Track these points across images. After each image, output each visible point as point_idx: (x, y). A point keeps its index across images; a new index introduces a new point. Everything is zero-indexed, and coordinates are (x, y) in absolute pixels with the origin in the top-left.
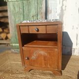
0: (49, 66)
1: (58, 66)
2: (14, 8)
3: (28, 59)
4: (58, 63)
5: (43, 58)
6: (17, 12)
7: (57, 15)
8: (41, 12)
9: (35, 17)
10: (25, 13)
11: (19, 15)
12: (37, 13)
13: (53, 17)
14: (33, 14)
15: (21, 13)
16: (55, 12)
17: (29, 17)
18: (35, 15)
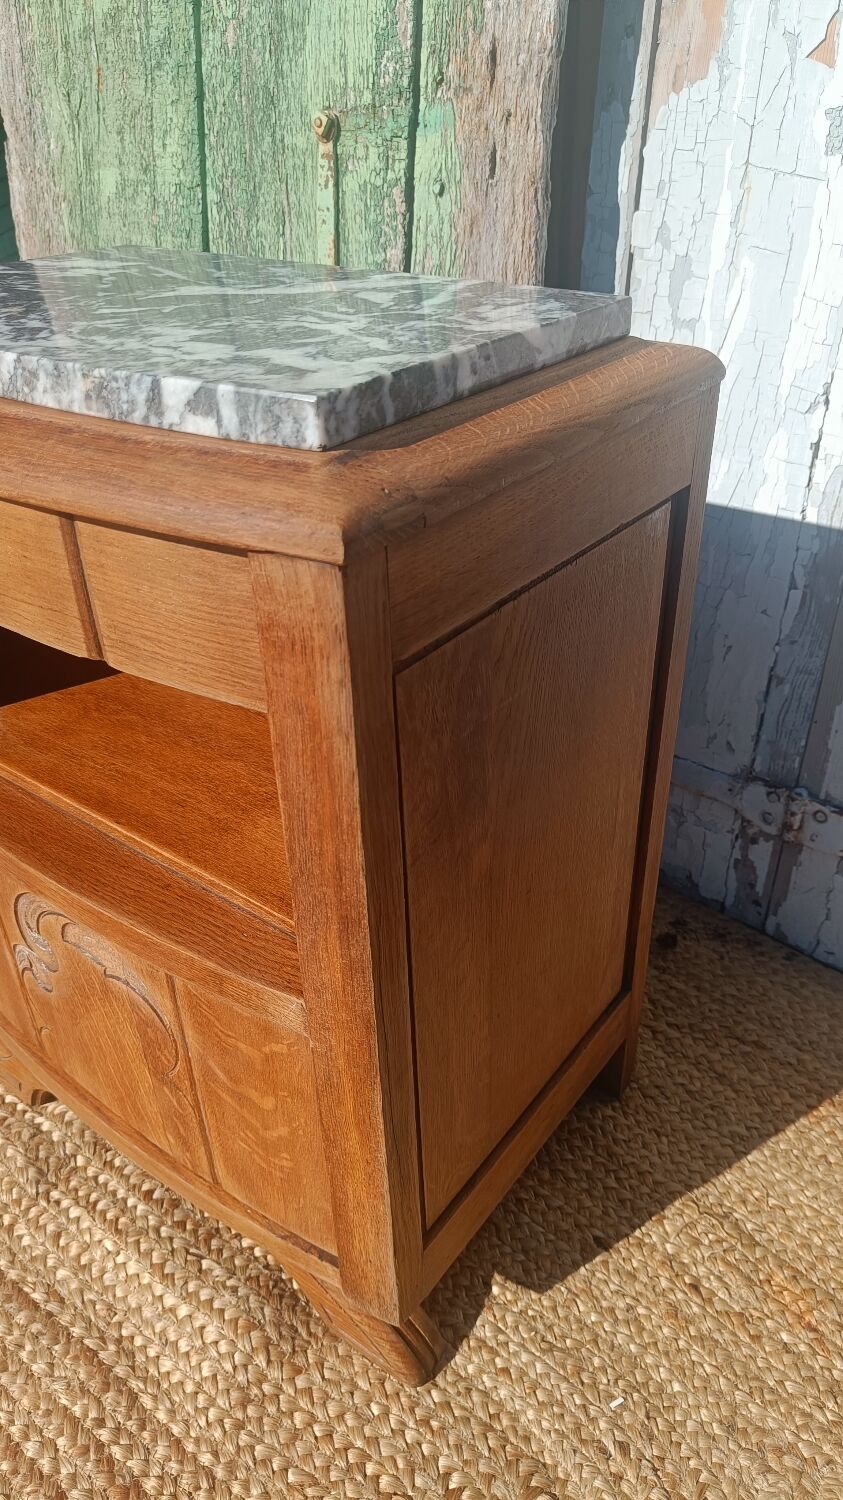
6: (109, 23)
7: (821, 127)
8: (487, 47)
9: (361, 152)
10: (224, 45)
11: (138, 88)
12: (408, 61)
13: (728, 164)
14: (339, 79)
15: (166, 44)
16: (792, 50)
17: (274, 142)
18: (367, 98)
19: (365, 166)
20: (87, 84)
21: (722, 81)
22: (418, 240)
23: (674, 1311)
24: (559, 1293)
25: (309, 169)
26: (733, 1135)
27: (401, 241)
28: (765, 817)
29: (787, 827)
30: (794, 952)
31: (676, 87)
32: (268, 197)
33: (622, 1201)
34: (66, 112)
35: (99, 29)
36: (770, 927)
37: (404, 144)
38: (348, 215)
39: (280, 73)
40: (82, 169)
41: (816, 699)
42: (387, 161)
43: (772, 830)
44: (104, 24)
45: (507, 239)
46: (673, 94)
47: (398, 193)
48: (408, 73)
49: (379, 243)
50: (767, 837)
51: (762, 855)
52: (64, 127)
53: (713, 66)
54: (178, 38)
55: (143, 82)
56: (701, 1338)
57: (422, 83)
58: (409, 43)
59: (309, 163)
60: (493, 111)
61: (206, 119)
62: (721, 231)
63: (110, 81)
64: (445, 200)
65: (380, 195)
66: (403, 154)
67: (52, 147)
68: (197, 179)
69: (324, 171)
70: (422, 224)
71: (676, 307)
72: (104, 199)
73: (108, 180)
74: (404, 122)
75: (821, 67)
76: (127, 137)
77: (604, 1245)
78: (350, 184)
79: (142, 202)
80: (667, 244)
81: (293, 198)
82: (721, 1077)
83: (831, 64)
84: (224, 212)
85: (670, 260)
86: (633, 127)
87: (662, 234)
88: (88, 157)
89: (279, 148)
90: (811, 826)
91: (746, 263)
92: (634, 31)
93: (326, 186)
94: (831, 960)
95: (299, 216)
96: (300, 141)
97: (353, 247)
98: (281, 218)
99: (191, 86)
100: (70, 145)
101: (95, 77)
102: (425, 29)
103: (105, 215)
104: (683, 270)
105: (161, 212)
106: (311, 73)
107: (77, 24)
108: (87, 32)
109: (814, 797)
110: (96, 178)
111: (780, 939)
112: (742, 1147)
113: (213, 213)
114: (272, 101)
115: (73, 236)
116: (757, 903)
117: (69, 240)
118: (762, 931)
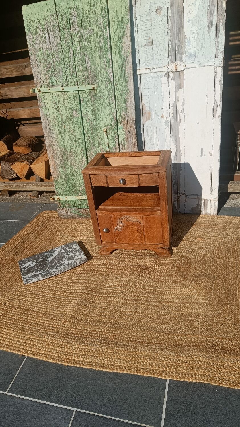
0: (147, 242)
1: (163, 241)
2: (58, 109)
3: (108, 231)
4: (163, 235)
5: (135, 229)
6: (66, 120)
7: (164, 124)
8: (127, 120)
9: (110, 132)
10: (87, 122)
11: (72, 127)
12: (116, 122)
13: (154, 128)
14: (106, 125)
15: (77, 122)
16: (159, 117)
17: (97, 132)
18: (111, 126)
19: (111, 133)
20: (62, 127)
21: (152, 120)
22: (120, 141)
23: (190, 244)
24: (179, 246)
25: (103, 135)
26: (187, 230)
27: (118, 142)
28: (175, 198)
29: (178, 198)
30: (183, 214)
31: (146, 121)
32: (96, 138)
33: (180, 239)
34: (58, 131)
35: (64, 121)
36: (179, 212)
37: (117, 131)
38: (110, 139)
39: (97, 124)
40: (61, 138)
41: (177, 182)
42: (115, 133)
43: (176, 199)
44: (65, 120)
45: (133, 139)
46: (146, 122)
47: (117, 136)
48: (116, 123)
49: (114, 142)
50: (176, 201)
51: (175, 203)
52: (57, 133)
53: (150, 119)
54: (79, 121)
55: (73, 127)
56: (194, 244)
57: (118, 124)
58: (116, 120)
59: (103, 134)
60: (128, 126)
61: (84, 130)
62: (155, 134)
63: (67, 127)
64: (124, 136)
65: (114, 137)
66: (117, 132)
67: (55, 136)
68: (84, 137)
69: (105, 135)
70: (120, 139)
71: (151, 143)
72: (66, 142)
73: (67, 139)
74: (116, 129)
75: (162, 118)
76: (70, 133)
77: (180, 242)
78: (109, 136)
79: (73, 141)
80: (149, 136)
81: (100, 138)
82: (182, 226)
83: (163, 118)
84: (88, 141)
85: (149, 138)
86: (142, 125)
87: (148, 135)
88: (63, 137)
89: (97, 133)
90: (181, 197)
91: (158, 137)
92: (140, 116)
93: (106, 136)
94: (187, 213)
95: (102, 140)
96: (101, 132)
97: (111, 143)
98: (98, 140)
99: (82, 126)
100: (58, 135)
101: (64, 126)
102: (118, 119)
103: (66, 143)
104: (151, 139)
105: (77, 142)
106: (102, 124)
107: (60, 120)
108: (62, 121)
109: (180, 194)
110: (64, 139)
111: (180, 213)
112: (188, 231)
113: (87, 142)
114: (96, 127)
115: (59, 147)
116: (176, 210)
117: (58, 148)
118: (178, 213)
